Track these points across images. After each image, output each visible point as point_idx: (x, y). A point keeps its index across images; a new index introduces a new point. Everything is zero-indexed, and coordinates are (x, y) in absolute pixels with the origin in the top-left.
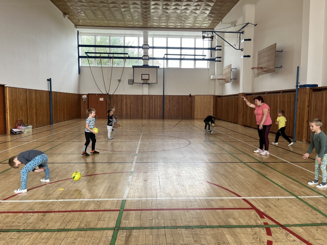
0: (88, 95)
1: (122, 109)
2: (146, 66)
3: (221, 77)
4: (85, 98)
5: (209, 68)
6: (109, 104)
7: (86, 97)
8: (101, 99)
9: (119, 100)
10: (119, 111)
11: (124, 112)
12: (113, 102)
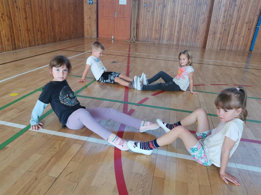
1: (161, 25)
8: (123, 2)
9: (159, 5)
10: (155, 30)
11: (166, 33)
12: (145, 8)
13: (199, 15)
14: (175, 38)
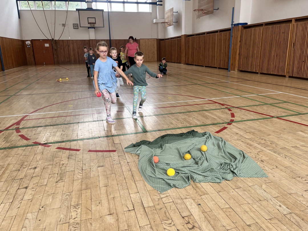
0: (32, 41)
1: (69, 55)
2: (90, 9)
3: (163, 21)
4: (28, 45)
5: (151, 12)
6: (56, 50)
7: (30, 43)
8: (47, 45)
9: (66, 46)
10: (67, 57)
12: (60, 48)
14: (78, 60)
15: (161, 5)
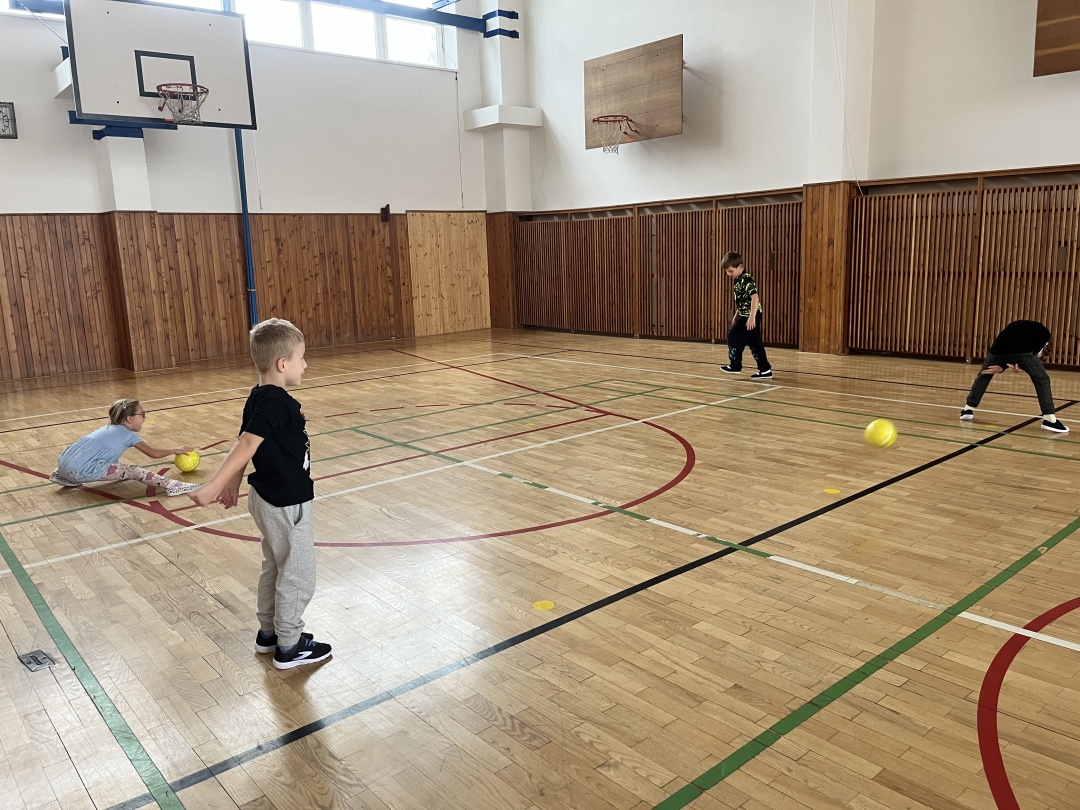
5: (454, 66)
13: (75, 276)
15: (514, 34)
